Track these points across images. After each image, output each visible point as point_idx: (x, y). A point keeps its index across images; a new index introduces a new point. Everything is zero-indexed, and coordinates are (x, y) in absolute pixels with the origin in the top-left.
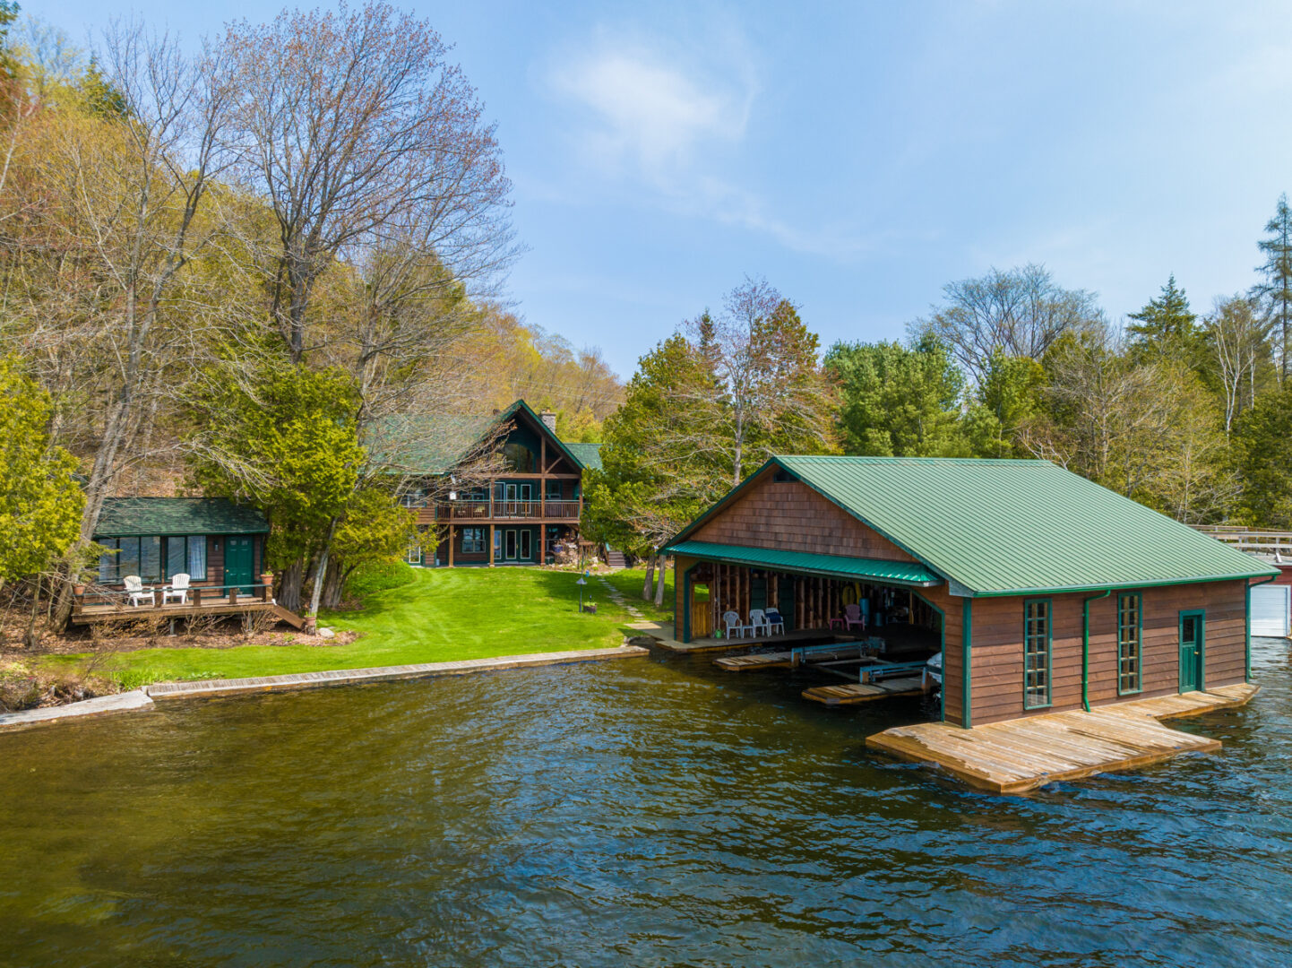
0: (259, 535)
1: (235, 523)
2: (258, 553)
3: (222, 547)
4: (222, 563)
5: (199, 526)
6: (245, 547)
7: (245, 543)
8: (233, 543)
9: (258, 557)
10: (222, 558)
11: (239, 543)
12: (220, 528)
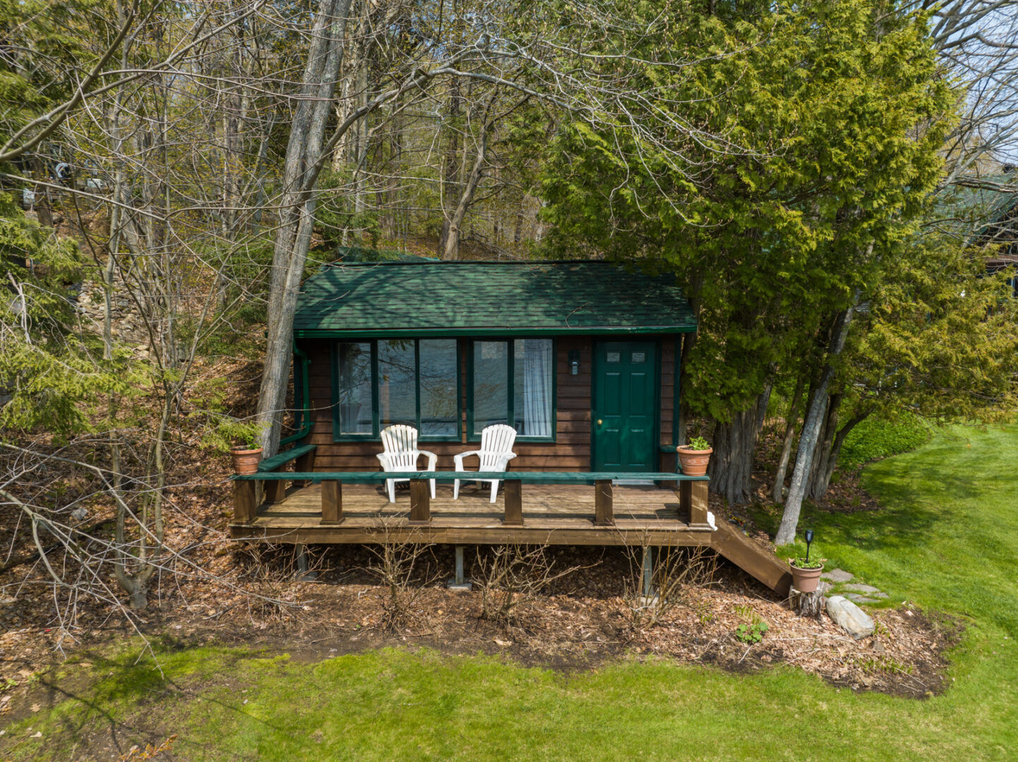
0: (673, 337)
1: (617, 308)
2: (668, 382)
3: (587, 367)
4: (587, 403)
5: (539, 316)
6: (639, 367)
7: (638, 357)
8: (613, 357)
9: (667, 392)
10: (586, 391)
11: (626, 358)
12: (581, 319)
